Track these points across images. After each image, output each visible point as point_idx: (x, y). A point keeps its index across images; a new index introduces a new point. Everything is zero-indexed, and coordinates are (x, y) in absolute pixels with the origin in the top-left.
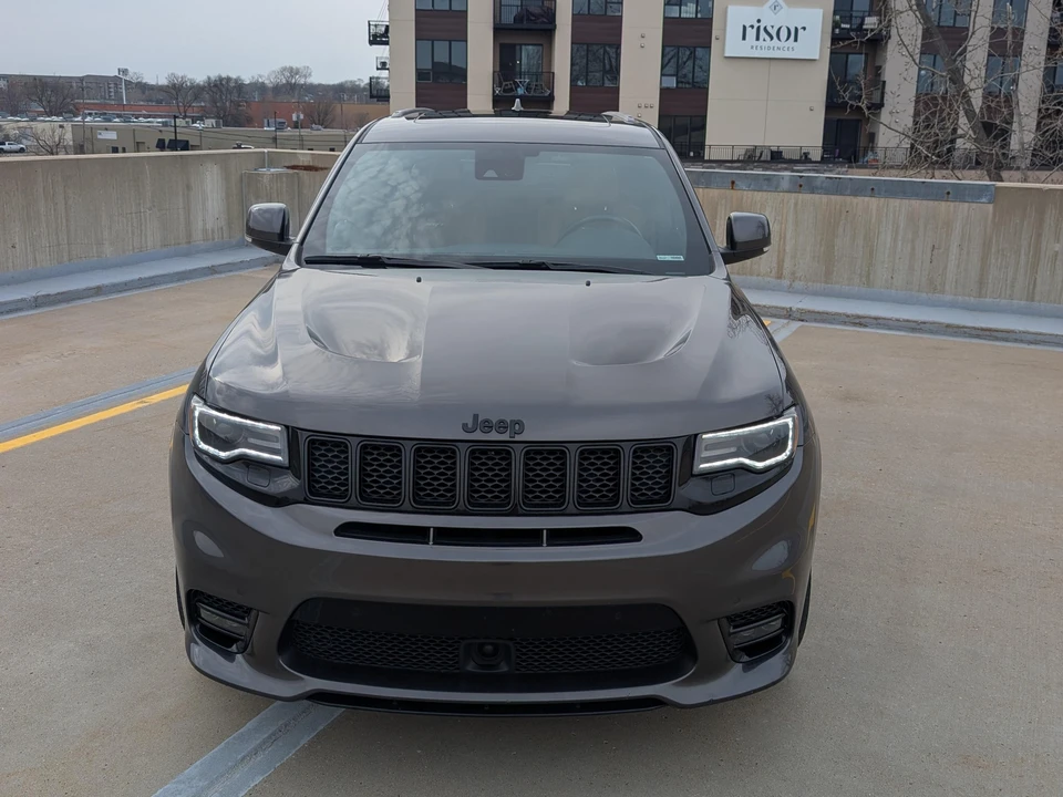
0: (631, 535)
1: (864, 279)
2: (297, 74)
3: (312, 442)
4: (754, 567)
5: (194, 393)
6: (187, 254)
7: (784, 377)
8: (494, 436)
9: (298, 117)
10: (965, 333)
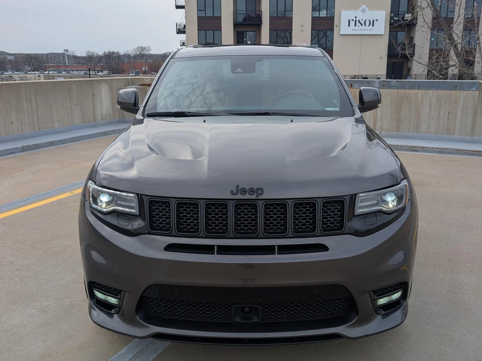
0: (323, 248)
1: (415, 129)
2: (144, 49)
3: (151, 202)
4: (389, 264)
5: (89, 179)
6: (94, 126)
7: (399, 165)
8: (247, 196)
9: (145, 69)
10: (466, 153)
